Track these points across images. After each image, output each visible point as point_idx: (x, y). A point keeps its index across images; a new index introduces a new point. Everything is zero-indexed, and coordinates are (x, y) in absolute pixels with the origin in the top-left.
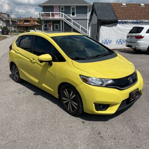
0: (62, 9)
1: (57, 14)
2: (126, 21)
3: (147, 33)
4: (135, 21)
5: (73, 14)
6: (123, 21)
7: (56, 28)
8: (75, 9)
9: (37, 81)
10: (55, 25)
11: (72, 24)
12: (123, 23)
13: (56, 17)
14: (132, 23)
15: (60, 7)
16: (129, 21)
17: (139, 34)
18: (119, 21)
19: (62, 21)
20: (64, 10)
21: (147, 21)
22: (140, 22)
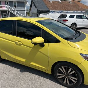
0: (7, 3)
1: (4, 6)
3: (69, 18)
5: (15, 7)
7: (4, 16)
8: (16, 3)
9: (24, 60)
10: (3, 14)
11: (15, 13)
13: (4, 9)
14: (58, 12)
15: (5, 2)
17: (65, 19)
18: (50, 11)
19: (8, 11)
20: (8, 4)
21: (65, 11)
22: (62, 12)
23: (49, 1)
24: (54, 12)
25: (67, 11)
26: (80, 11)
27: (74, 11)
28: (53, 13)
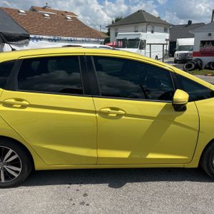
2: (41, 36)
4: (52, 37)
6: (38, 36)
9: (126, 155)
12: (37, 39)
14: (49, 40)
16: (44, 37)
18: (31, 36)
21: (65, 38)
22: (58, 40)
23: (19, 12)
24: (41, 39)
25: (69, 38)
26: (94, 39)
27: (84, 39)
28: (39, 41)
